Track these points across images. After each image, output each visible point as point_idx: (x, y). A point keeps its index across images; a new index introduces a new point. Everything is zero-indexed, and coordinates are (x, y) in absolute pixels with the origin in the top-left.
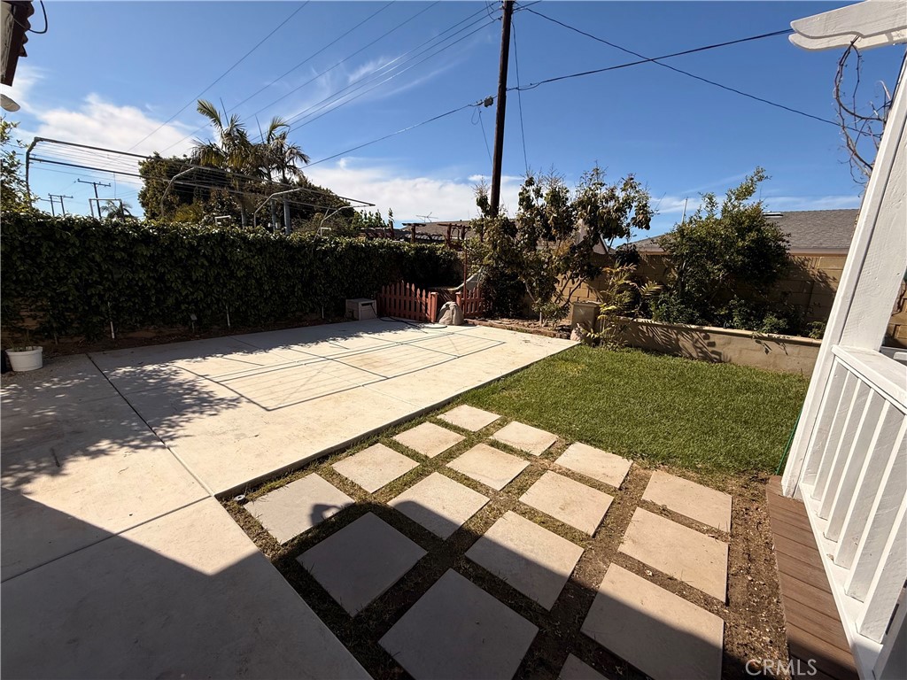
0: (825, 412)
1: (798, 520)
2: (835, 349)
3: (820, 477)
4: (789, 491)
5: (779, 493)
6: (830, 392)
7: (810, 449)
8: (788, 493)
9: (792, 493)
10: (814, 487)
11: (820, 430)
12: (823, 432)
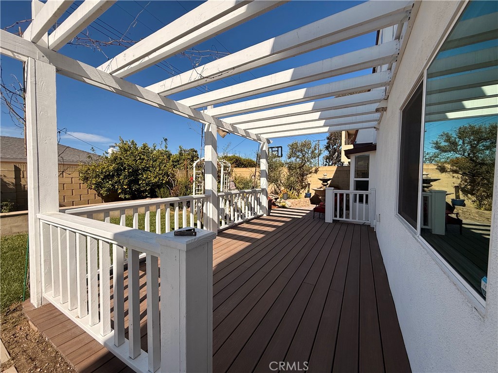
0: (44, 250)
1: (52, 314)
2: (39, 216)
3: (54, 284)
4: (39, 303)
5: (33, 308)
6: (44, 239)
7: (43, 274)
8: (38, 305)
9: (40, 303)
10: (53, 291)
11: (45, 261)
12: (47, 261)
